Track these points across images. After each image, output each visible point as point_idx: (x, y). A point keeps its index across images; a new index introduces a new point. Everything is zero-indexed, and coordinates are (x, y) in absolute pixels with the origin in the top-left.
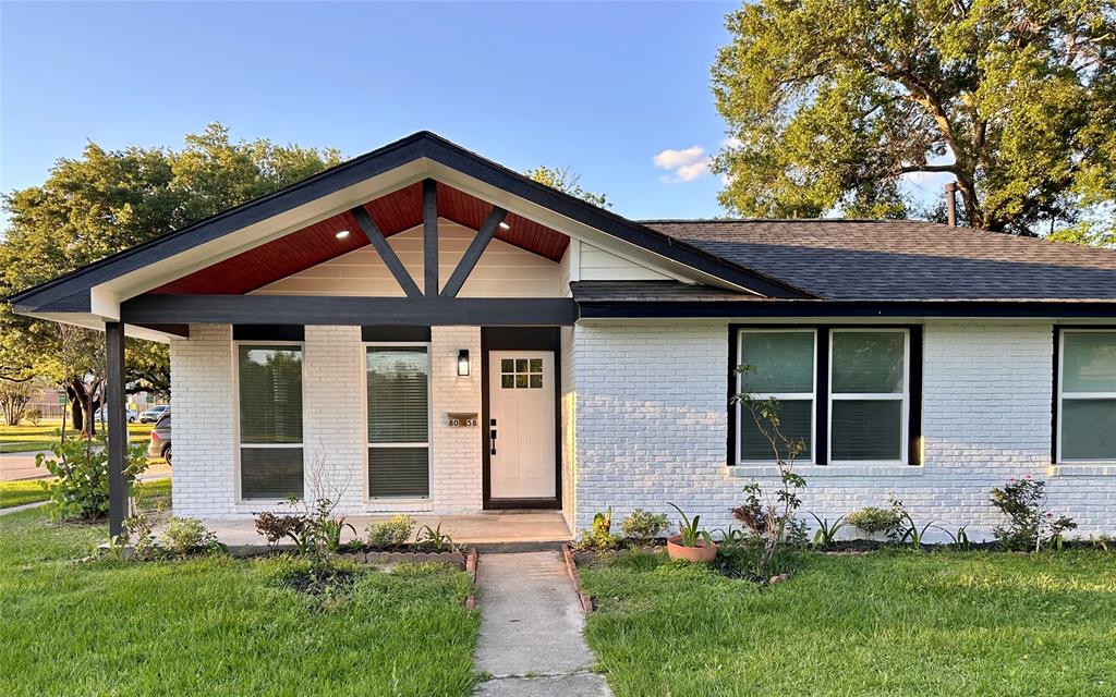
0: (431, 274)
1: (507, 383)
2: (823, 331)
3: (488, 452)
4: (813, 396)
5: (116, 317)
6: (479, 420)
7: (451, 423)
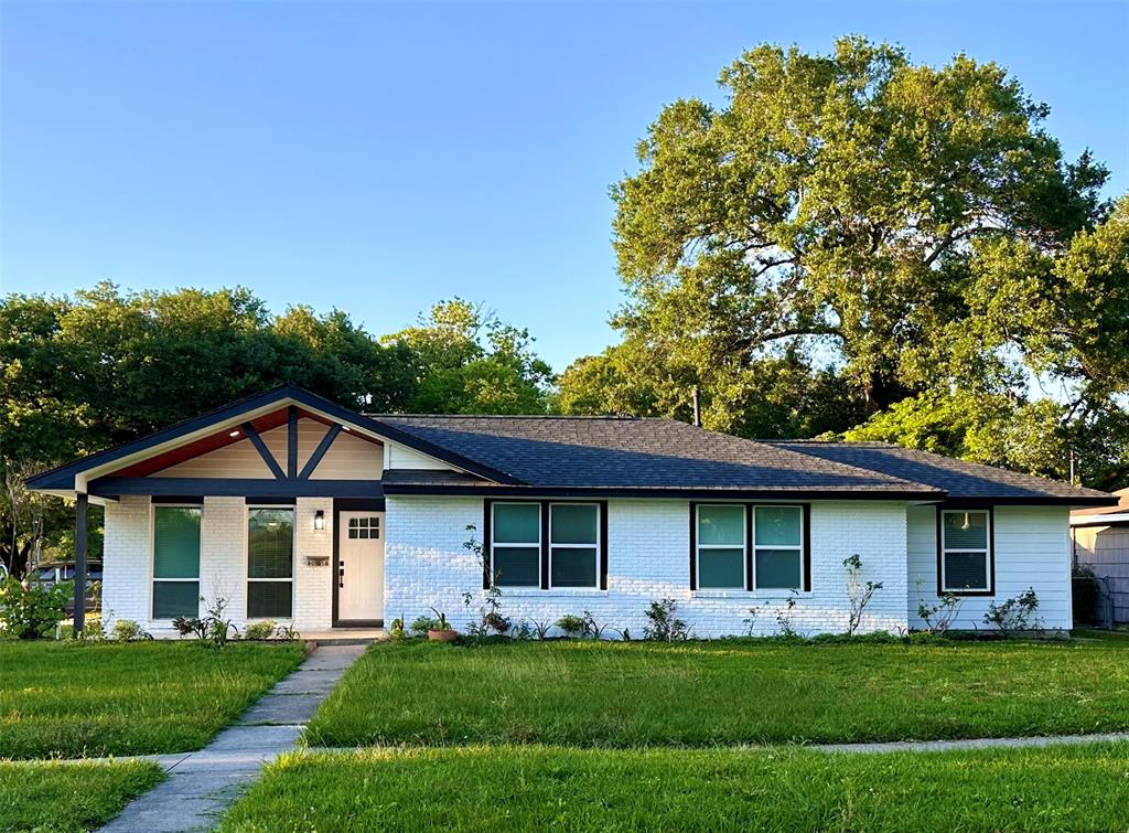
0: (292, 464)
1: (353, 535)
2: (545, 504)
3: (337, 585)
4: (539, 545)
5: (85, 491)
6: (331, 562)
7: (309, 564)
